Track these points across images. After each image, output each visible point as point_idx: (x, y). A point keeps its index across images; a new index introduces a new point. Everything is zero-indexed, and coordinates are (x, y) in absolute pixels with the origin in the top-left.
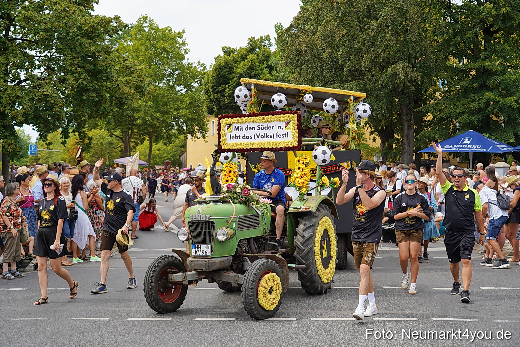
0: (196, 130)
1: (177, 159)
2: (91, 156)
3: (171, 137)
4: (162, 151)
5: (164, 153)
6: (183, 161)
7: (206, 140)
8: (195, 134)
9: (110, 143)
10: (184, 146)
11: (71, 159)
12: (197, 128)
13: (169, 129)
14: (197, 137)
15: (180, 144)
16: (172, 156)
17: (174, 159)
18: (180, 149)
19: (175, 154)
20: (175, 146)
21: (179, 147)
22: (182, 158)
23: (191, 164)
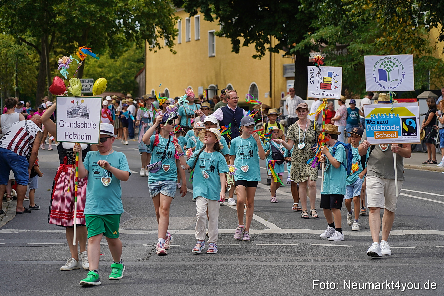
0: (157, 33)
1: (132, 82)
3: (116, 45)
4: (106, 67)
5: (110, 71)
6: (141, 85)
7: (174, 49)
8: (155, 39)
9: (19, 55)
10: (143, 60)
12: (160, 30)
13: (113, 32)
14: (158, 44)
15: (137, 57)
16: (123, 77)
17: (125, 82)
18: (136, 64)
19: (128, 73)
20: (128, 60)
21: (135, 62)
22: (138, 80)
23: (153, 89)
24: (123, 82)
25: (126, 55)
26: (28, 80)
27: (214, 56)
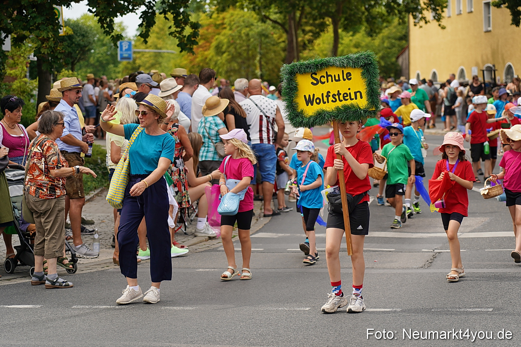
1: (393, 64)
2: (229, 61)
4: (362, 47)
6: (404, 67)
7: (442, 24)
9: (263, 35)
10: (405, 37)
11: (193, 67)
15: (399, 34)
16: (382, 58)
17: (385, 63)
18: (397, 42)
19: (388, 53)
20: (388, 38)
21: (396, 39)
22: (400, 60)
23: (418, 72)
24: (383, 64)
25: (385, 32)
26: (273, 63)
27: (490, 31)
